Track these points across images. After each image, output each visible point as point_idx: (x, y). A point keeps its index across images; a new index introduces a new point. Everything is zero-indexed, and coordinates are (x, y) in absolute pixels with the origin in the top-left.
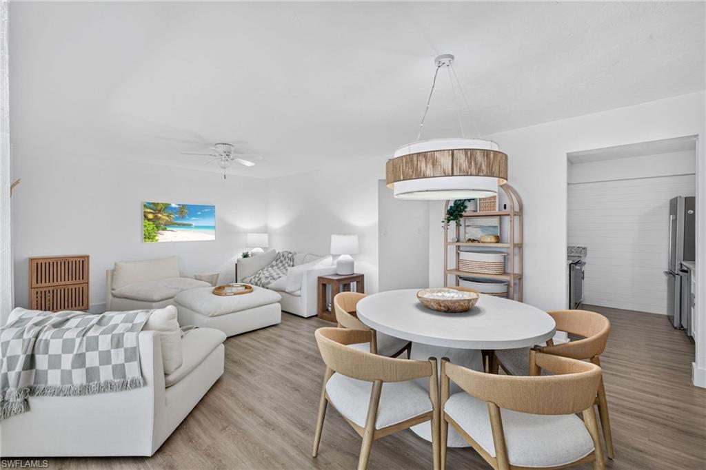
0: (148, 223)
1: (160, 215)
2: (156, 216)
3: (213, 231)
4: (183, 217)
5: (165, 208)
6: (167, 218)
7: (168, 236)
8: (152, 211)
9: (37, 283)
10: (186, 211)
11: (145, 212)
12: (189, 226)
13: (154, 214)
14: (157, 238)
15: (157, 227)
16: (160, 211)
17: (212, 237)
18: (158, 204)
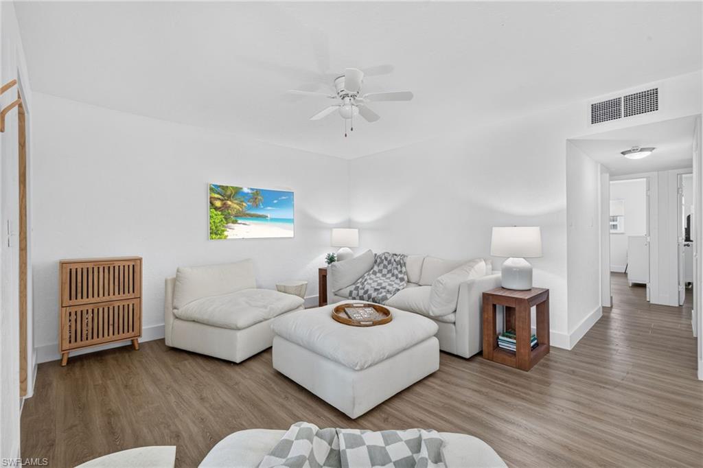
0: (215, 212)
1: (229, 203)
2: (225, 204)
3: (291, 225)
4: (257, 206)
5: (236, 193)
6: (238, 207)
7: (240, 231)
8: (220, 197)
9: (70, 299)
10: (259, 197)
11: (211, 198)
12: (263, 217)
13: (222, 200)
14: (226, 233)
15: (226, 219)
16: (229, 197)
17: (290, 234)
18: (227, 187)
